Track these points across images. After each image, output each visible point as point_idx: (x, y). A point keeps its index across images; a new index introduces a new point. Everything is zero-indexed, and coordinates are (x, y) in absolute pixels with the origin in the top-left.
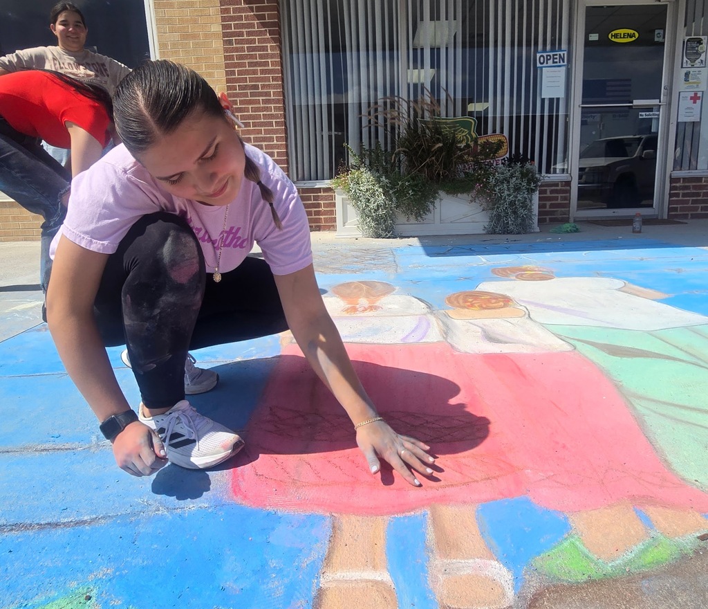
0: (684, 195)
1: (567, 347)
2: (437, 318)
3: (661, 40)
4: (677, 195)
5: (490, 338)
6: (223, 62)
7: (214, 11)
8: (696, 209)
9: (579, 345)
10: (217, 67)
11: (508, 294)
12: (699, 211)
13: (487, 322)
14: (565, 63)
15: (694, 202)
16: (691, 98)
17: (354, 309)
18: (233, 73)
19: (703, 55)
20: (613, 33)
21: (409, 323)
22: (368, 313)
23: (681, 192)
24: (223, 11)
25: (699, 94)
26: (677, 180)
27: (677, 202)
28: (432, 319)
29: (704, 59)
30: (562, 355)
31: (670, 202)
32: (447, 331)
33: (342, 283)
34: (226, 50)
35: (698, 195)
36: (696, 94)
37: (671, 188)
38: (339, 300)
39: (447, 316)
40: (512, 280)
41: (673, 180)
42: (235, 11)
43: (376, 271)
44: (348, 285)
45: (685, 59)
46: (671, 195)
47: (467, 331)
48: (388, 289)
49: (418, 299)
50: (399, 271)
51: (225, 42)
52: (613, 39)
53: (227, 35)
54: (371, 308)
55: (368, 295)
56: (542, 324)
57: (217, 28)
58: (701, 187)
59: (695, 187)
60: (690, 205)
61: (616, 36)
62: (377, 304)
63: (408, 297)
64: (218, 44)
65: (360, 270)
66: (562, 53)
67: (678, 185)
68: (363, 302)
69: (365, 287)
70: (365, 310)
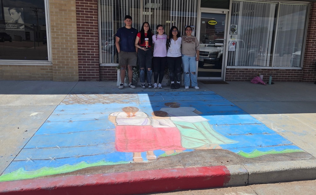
0: (230, 74)
1: (175, 126)
2: (149, 119)
3: (224, 25)
4: (228, 74)
5: (160, 124)
6: (76, 21)
7: (73, 2)
8: (234, 78)
9: (177, 126)
10: (74, 22)
11: (167, 112)
12: (235, 79)
13: (161, 120)
14: (194, 30)
15: (233, 76)
16: (233, 44)
17: (129, 116)
18: (79, 25)
19: (236, 31)
20: (209, 21)
21: (143, 120)
22: (133, 117)
23: (229, 73)
24: (76, 3)
25: (235, 43)
26: (228, 69)
27: (228, 76)
28: (148, 119)
29: (236, 32)
30: (173, 128)
31: (226, 76)
32: (151, 122)
33: (125, 107)
34: (77, 17)
35: (234, 74)
36: (234, 43)
37: (226, 72)
38: (125, 113)
39: (152, 118)
40: (169, 107)
41: (227, 69)
42: (81, 3)
43: (133, 103)
44: (126, 108)
45: (231, 32)
46: (226, 74)
47: (156, 122)
48: (137, 110)
49: (145, 113)
50: (140, 103)
51: (77, 14)
52: (209, 23)
53: (78, 12)
54: (134, 116)
55: (132, 112)
56: (172, 121)
57: (74, 8)
58: (235, 72)
59: (233, 72)
60: (232, 77)
61: (210, 22)
62: (135, 115)
63: (143, 112)
64: (74, 14)
65: (129, 102)
66: (193, 27)
67: (228, 70)
68: (131, 114)
69: (131, 109)
70: (132, 116)
